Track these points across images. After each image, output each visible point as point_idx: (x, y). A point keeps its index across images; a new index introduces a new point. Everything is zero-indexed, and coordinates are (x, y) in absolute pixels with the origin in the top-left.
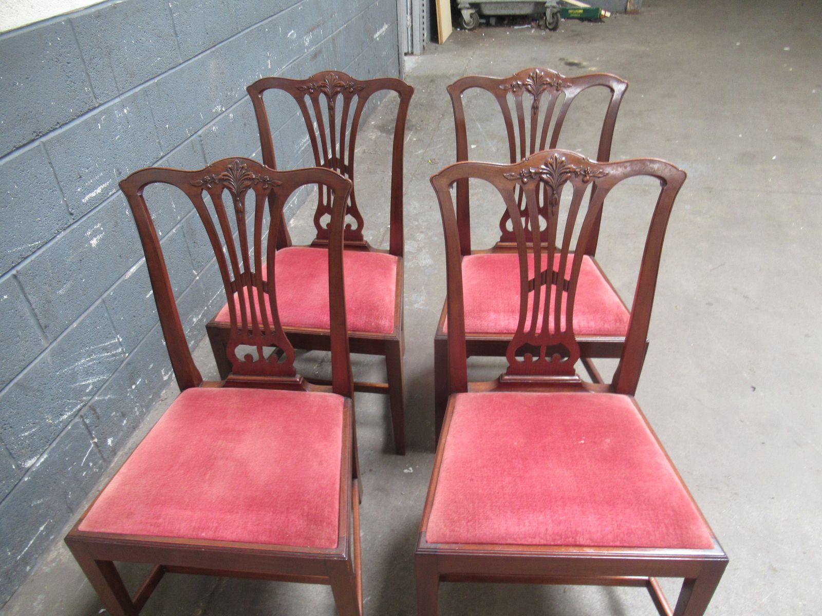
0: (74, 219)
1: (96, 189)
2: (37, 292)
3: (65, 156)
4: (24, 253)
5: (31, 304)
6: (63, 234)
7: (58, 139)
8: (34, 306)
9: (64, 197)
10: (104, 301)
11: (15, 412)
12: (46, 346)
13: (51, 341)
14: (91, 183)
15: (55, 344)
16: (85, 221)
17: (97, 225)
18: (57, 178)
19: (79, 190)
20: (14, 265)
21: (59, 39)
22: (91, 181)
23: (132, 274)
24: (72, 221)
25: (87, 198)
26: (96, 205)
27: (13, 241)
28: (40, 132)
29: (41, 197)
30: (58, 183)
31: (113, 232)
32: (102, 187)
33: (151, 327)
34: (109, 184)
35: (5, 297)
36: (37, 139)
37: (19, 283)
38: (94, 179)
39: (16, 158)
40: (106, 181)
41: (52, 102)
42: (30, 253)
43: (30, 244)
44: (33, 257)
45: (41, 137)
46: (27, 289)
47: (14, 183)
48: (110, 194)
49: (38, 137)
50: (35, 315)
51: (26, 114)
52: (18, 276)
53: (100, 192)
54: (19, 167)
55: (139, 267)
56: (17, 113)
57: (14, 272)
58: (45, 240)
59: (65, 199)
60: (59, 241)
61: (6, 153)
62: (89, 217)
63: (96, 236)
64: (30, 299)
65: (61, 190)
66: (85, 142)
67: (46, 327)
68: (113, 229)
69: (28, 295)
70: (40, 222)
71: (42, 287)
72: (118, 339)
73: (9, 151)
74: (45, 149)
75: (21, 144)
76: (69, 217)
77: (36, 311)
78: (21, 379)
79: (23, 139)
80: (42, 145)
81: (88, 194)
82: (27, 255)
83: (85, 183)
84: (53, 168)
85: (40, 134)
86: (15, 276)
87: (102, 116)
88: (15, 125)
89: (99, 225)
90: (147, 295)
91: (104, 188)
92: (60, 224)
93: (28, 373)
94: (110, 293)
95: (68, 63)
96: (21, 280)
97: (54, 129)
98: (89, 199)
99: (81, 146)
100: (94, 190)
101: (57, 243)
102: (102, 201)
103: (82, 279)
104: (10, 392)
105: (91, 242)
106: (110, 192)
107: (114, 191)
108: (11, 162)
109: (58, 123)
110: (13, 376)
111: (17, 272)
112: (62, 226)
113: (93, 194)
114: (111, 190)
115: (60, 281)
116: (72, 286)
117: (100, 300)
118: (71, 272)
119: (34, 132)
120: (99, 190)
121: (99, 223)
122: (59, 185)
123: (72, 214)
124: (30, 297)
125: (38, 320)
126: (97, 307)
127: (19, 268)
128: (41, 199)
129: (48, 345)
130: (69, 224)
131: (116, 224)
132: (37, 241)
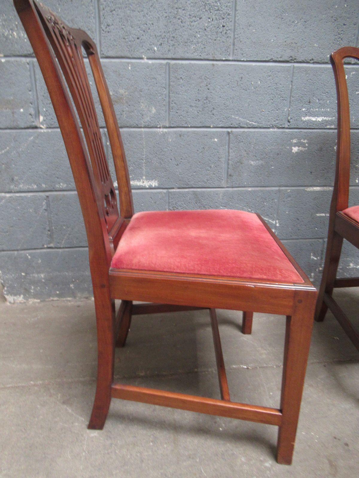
0: (289, 126)
1: (318, 117)
2: (237, 151)
3: (305, 83)
4: (242, 124)
5: (229, 156)
6: (276, 130)
7: (306, 70)
8: (230, 158)
9: (290, 108)
10: (279, 191)
11: (185, 205)
12: (224, 186)
13: (228, 186)
14: (316, 111)
15: (230, 189)
16: (296, 132)
17: (304, 140)
18: (291, 93)
19: (304, 109)
20: (232, 126)
21: (346, 6)
22: (317, 110)
23: (314, 191)
24: (286, 126)
25: (307, 118)
26: (311, 127)
27: (239, 112)
28: (295, 59)
29: (273, 99)
30: (290, 97)
31: (314, 153)
32: (325, 118)
33: (307, 237)
34: (331, 120)
35: (216, 140)
36: (291, 62)
37: (229, 138)
38: (320, 110)
39: (269, 66)
40: (329, 116)
41: (316, 44)
42: (245, 126)
43: (249, 120)
44: (246, 130)
45: (295, 62)
46: (231, 145)
47: (260, 80)
48: (328, 127)
49: (292, 61)
50: (228, 164)
51: (292, 43)
52: (230, 134)
53: (320, 121)
54: (268, 72)
55: (322, 190)
56: (285, 40)
57: (229, 130)
58: (260, 125)
59: (289, 109)
60: (270, 132)
61: (264, 59)
62: (302, 132)
63: (299, 147)
64: (230, 152)
65: (290, 102)
66: (327, 82)
67: (230, 175)
68: (316, 151)
69: (230, 149)
70: (263, 113)
71: (242, 151)
72: (276, 223)
73: (267, 59)
74: (293, 71)
75: (277, 60)
76: (286, 122)
77: (230, 162)
78: (198, 191)
79: (281, 57)
80: (292, 67)
81: (310, 116)
82: (242, 126)
83: (311, 108)
84: (292, 85)
85: (295, 61)
86: (229, 133)
87: (353, 72)
88: (279, 46)
89: (306, 141)
90: (317, 213)
91: (325, 120)
92: (276, 122)
93: (204, 192)
94: (288, 190)
95: (344, 25)
96: (231, 137)
97: (308, 63)
98: (308, 120)
99: (322, 82)
100: (316, 116)
101: (267, 132)
102: (317, 127)
103: (272, 166)
104: (188, 193)
105: (293, 148)
106: (328, 125)
107: (333, 127)
108: (265, 67)
109: (313, 59)
110: (195, 186)
111: (231, 131)
112: (278, 125)
113: (314, 119)
114: (331, 125)
115: (255, 156)
116: (262, 165)
117: (277, 188)
118: (267, 156)
119: (291, 57)
120: (320, 119)
121: (307, 140)
122: (290, 99)
123: (289, 122)
124: (231, 151)
125: (228, 168)
126: (272, 191)
127: (234, 130)
128: (272, 100)
129: (225, 187)
130: (283, 126)
131: (321, 150)
132: (255, 122)
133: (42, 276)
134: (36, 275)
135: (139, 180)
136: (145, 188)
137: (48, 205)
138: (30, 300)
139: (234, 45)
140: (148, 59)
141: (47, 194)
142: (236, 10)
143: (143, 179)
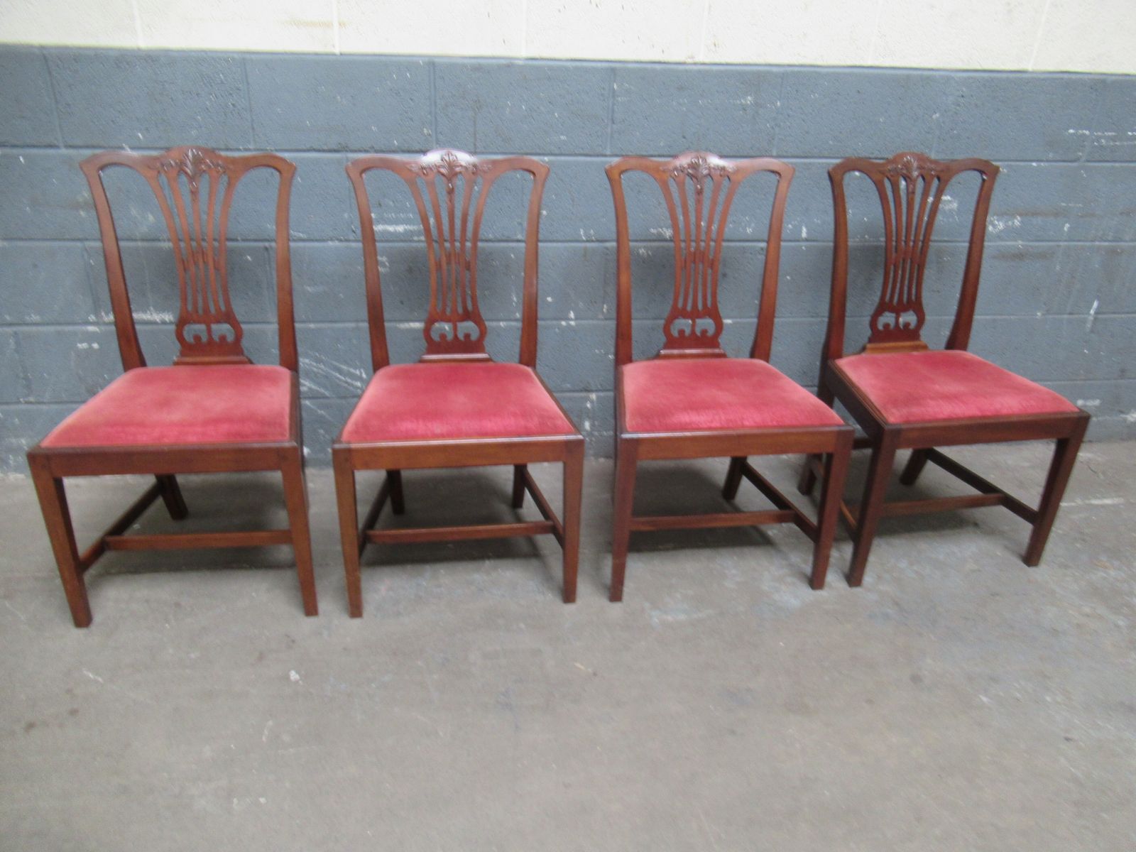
0: (355, 238)
1: (396, 225)
6: (337, 243)
9: (351, 213)
12: (272, 320)
14: (392, 217)
17: (382, 257)
18: (349, 193)
20: (269, 238)
21: (408, 75)
22: (393, 215)
23: (410, 328)
25: (380, 227)
26: (390, 240)
28: (347, 147)
29: (324, 201)
30: (350, 198)
31: (401, 275)
32: (408, 227)
34: (415, 229)
35: (249, 257)
36: (342, 151)
37: (269, 255)
38: (398, 215)
40: (412, 225)
41: (374, 126)
43: (293, 231)
44: (292, 244)
45: (349, 152)
48: (414, 239)
49: (345, 151)
51: (337, 125)
52: (269, 250)
53: (401, 230)
54: (310, 166)
56: (328, 123)
57: (267, 244)
58: (312, 237)
59: (351, 215)
60: (328, 246)
68: (403, 273)
69: (272, 269)
70: (313, 220)
72: (360, 372)
73: (304, 148)
75: (320, 148)
76: (351, 233)
79: (324, 145)
80: (346, 159)
81: (384, 225)
83: (384, 213)
85: (347, 149)
86: (266, 248)
88: (320, 130)
89: (385, 259)
91: (409, 230)
92: (336, 233)
97: (368, 152)
98: (383, 230)
100: (393, 225)
101: (325, 247)
102: (398, 240)
103: (339, 293)
106: (414, 237)
107: (419, 239)
111: (270, 246)
112: (338, 237)
113: (391, 228)
114: (419, 235)
115: (312, 280)
116: (324, 292)
117: (353, 325)
118: (329, 279)
119: (340, 145)
120: (400, 228)
121: (386, 257)
122: (350, 200)
123: (354, 232)
126: (346, 327)
129: (274, 321)
130: (347, 239)
131: (410, 270)
132: (303, 233)
133: (23, 441)
134: (14, 440)
135: (144, 312)
136: (155, 323)
137: (17, 343)
138: (9, 474)
139: (253, 129)
140: (133, 148)
141: (15, 329)
142: (248, 84)
143: (150, 310)
